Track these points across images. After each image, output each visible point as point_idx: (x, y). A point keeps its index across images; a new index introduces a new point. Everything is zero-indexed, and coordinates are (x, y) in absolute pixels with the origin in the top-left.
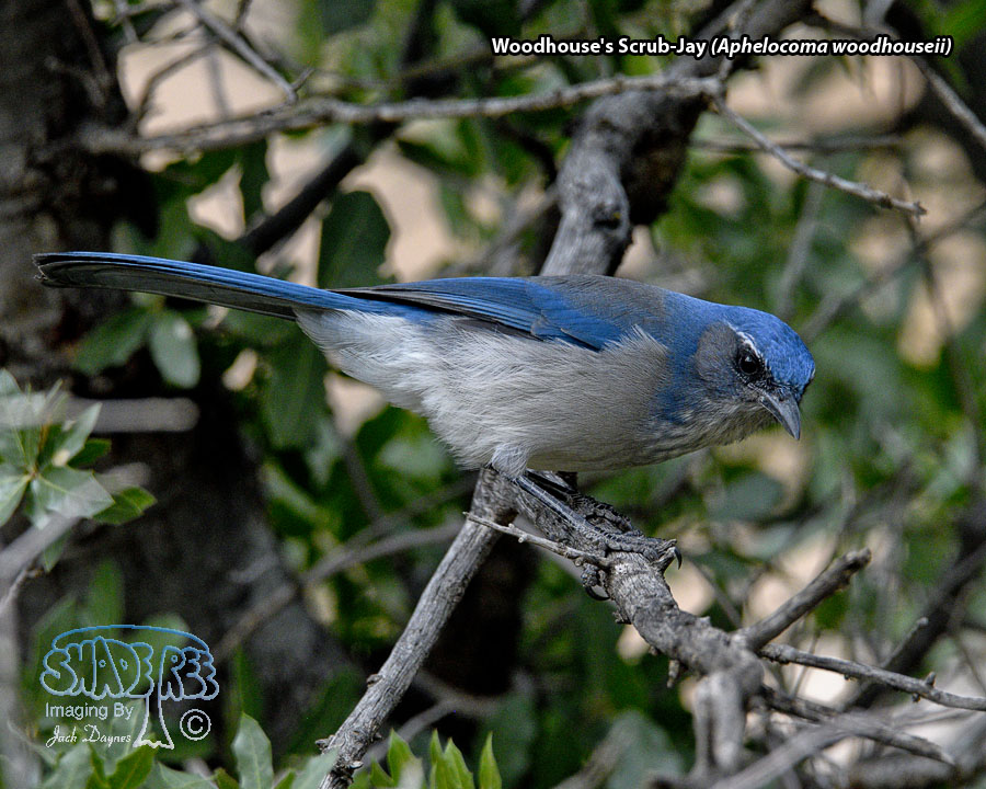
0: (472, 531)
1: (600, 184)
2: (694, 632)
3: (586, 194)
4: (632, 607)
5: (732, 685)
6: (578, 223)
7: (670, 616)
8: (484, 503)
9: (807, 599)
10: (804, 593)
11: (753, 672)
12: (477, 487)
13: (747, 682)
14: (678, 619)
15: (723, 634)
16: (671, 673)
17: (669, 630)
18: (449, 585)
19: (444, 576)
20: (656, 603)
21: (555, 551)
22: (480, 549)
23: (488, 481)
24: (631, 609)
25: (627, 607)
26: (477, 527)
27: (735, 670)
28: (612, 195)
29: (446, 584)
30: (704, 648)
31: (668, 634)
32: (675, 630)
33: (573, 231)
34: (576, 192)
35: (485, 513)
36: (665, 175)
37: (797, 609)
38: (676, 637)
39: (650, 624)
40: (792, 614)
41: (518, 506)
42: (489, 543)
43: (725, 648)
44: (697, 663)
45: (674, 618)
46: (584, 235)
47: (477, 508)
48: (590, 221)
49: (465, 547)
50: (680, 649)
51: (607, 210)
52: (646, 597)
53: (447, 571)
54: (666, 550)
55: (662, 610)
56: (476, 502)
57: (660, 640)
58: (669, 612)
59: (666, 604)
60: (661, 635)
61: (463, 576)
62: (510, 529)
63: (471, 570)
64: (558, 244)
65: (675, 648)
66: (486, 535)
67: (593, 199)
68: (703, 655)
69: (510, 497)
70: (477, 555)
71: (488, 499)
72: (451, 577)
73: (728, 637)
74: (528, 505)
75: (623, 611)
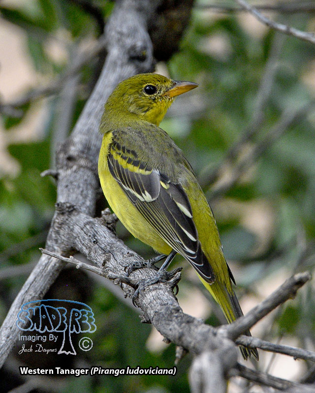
0: (46, 262)
1: (133, 32)
2: (193, 328)
3: (124, 39)
4: (152, 312)
5: (217, 361)
6: (118, 58)
7: (177, 317)
8: (54, 243)
9: (268, 305)
10: (267, 301)
11: (231, 353)
12: (50, 233)
13: (226, 359)
14: (182, 319)
15: (212, 328)
16: (177, 355)
17: (176, 326)
18: (30, 298)
19: (27, 292)
20: (168, 309)
21: (101, 275)
22: (51, 274)
23: (57, 229)
24: (151, 313)
25: (149, 312)
26: (49, 259)
27: (218, 351)
28: (141, 39)
29: (28, 297)
30: (199, 338)
31: (175, 329)
32: (180, 326)
33: (115, 64)
34: (117, 37)
35: (54, 250)
36: (177, 28)
37: (261, 312)
38: (180, 331)
39: (164, 322)
40: (258, 315)
41: (77, 245)
42: (57, 270)
43: (213, 337)
44: (194, 348)
45: (179, 318)
46: (122, 66)
47: (49, 246)
48: (126, 57)
49: (41, 272)
50: (184, 338)
51: (138, 49)
52: (161, 305)
53: (29, 288)
54: (175, 274)
55: (172, 313)
56: (49, 243)
57: (170, 333)
58: (176, 315)
59: (174, 309)
60: (170, 330)
61: (39, 292)
62: (71, 260)
63: (44, 288)
64: (105, 72)
65: (180, 338)
66: (55, 265)
67: (129, 42)
68: (198, 342)
69: (72, 239)
70: (49, 278)
71: (56, 241)
72: (32, 292)
73: (215, 330)
74: (83, 244)
75: (146, 315)
